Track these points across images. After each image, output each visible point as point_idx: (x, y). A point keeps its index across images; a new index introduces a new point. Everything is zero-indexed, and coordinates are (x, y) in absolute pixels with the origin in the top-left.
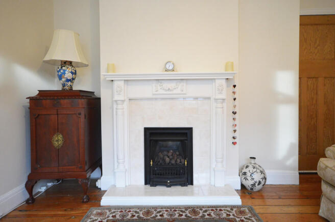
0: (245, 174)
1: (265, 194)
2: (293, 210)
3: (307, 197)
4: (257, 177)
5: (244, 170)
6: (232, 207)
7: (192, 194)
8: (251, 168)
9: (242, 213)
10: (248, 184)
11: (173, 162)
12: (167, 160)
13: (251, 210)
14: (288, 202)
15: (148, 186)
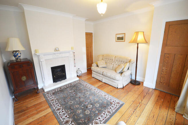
0: (78, 73)
1: (82, 76)
2: (87, 77)
3: (89, 74)
4: (80, 73)
5: (77, 72)
6: (78, 80)
7: (67, 81)
8: (79, 71)
9: (80, 81)
10: (78, 75)
11: (61, 74)
12: (59, 74)
13: (81, 80)
14: (86, 76)
15: (55, 83)
